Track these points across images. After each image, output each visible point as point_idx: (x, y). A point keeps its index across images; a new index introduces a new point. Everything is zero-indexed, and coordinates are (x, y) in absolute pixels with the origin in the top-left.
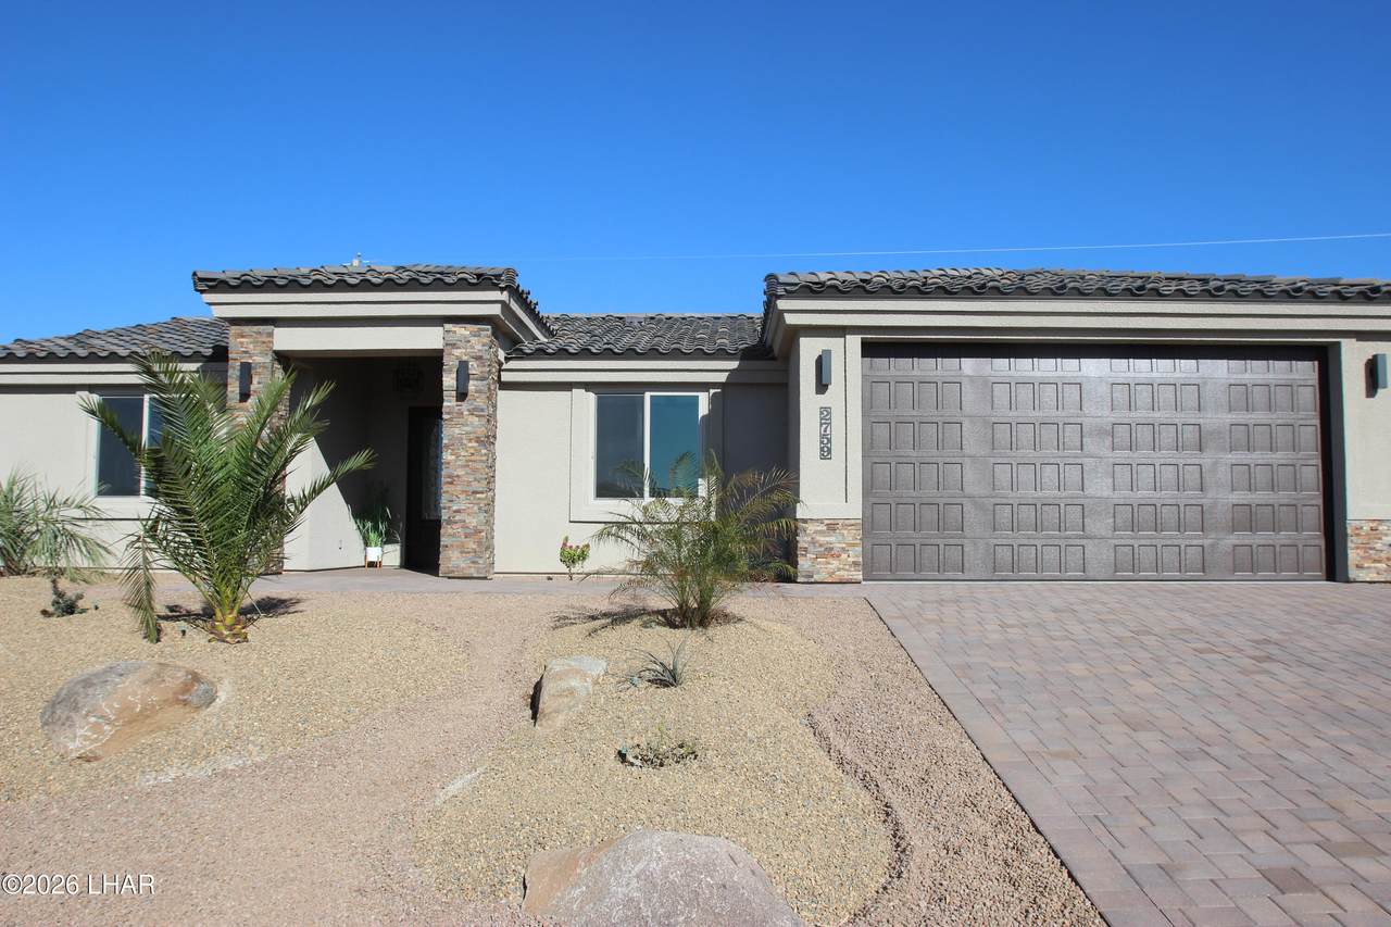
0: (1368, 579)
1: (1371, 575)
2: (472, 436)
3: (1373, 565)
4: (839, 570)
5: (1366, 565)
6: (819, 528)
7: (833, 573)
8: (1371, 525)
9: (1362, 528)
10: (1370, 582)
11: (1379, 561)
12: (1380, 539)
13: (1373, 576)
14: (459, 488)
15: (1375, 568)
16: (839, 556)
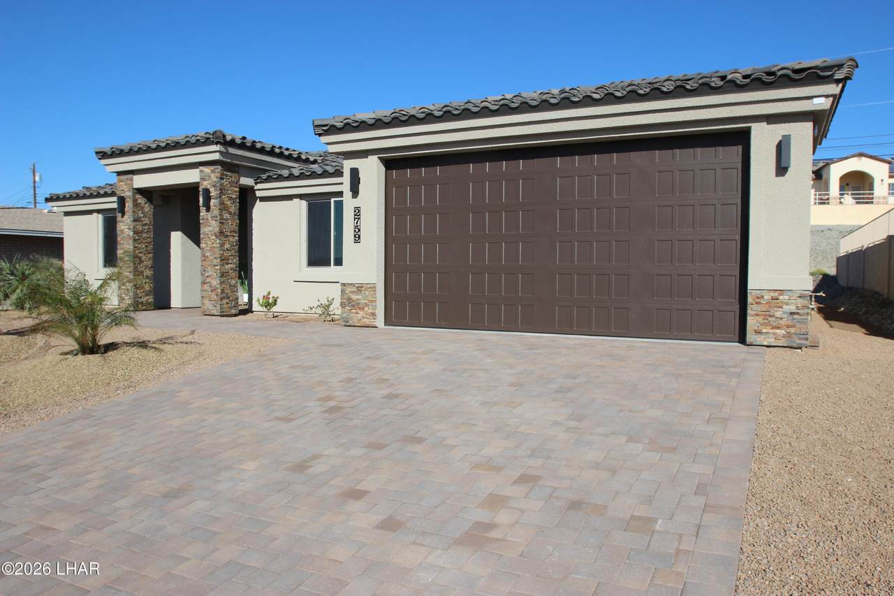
0: (766, 343)
1: (769, 340)
2: (213, 233)
3: (771, 331)
4: (364, 318)
5: (764, 331)
6: (353, 290)
7: (360, 320)
8: (772, 294)
9: (763, 297)
10: (768, 346)
11: (778, 328)
12: (781, 307)
13: (772, 341)
14: (208, 263)
15: (774, 334)
16: (363, 309)
